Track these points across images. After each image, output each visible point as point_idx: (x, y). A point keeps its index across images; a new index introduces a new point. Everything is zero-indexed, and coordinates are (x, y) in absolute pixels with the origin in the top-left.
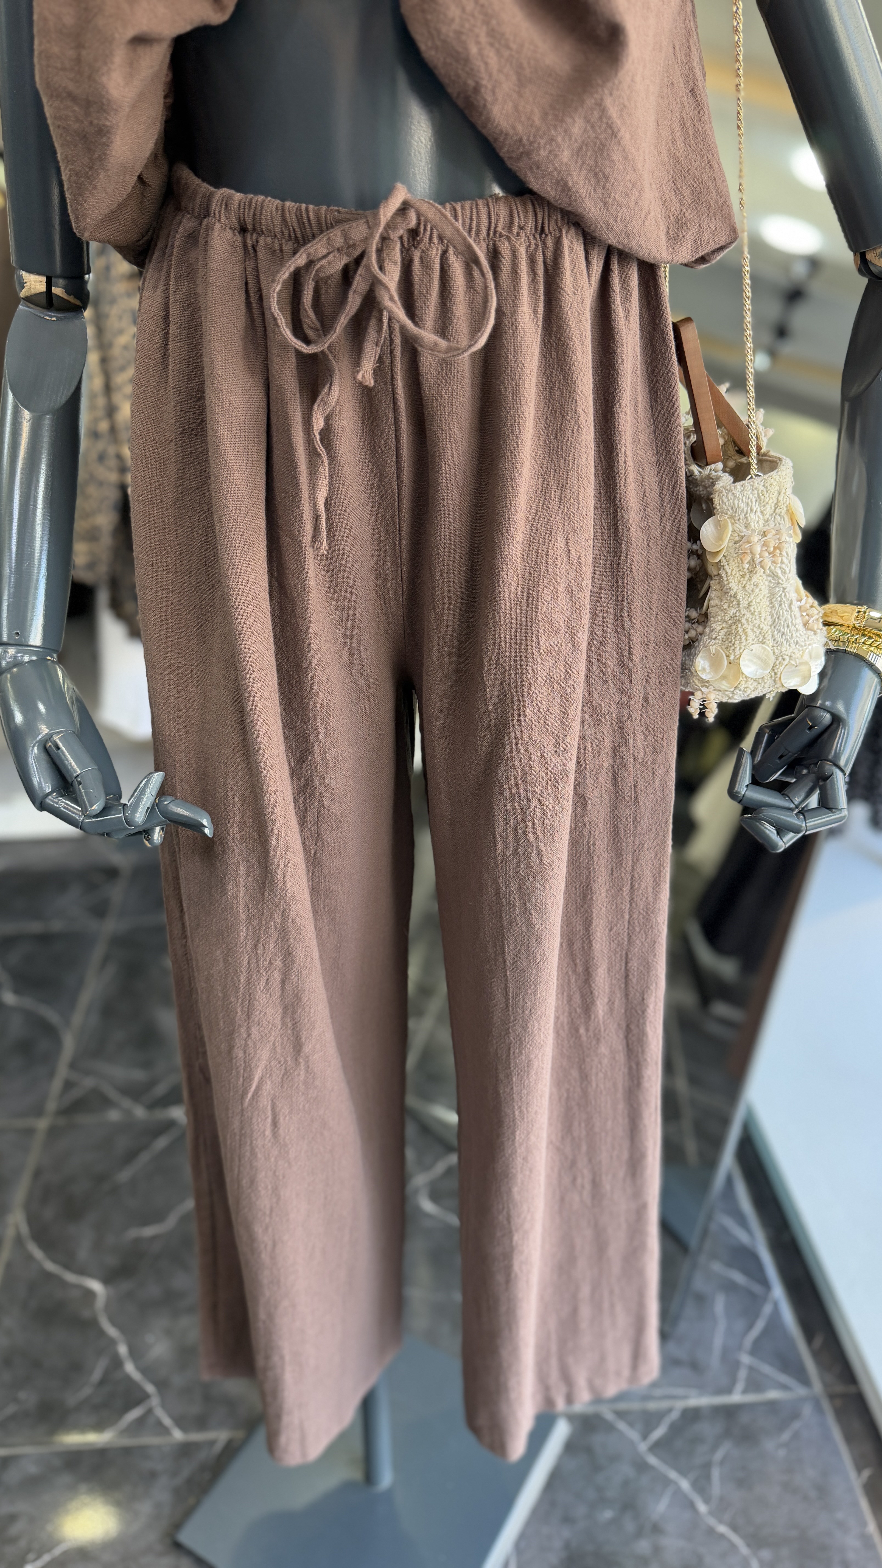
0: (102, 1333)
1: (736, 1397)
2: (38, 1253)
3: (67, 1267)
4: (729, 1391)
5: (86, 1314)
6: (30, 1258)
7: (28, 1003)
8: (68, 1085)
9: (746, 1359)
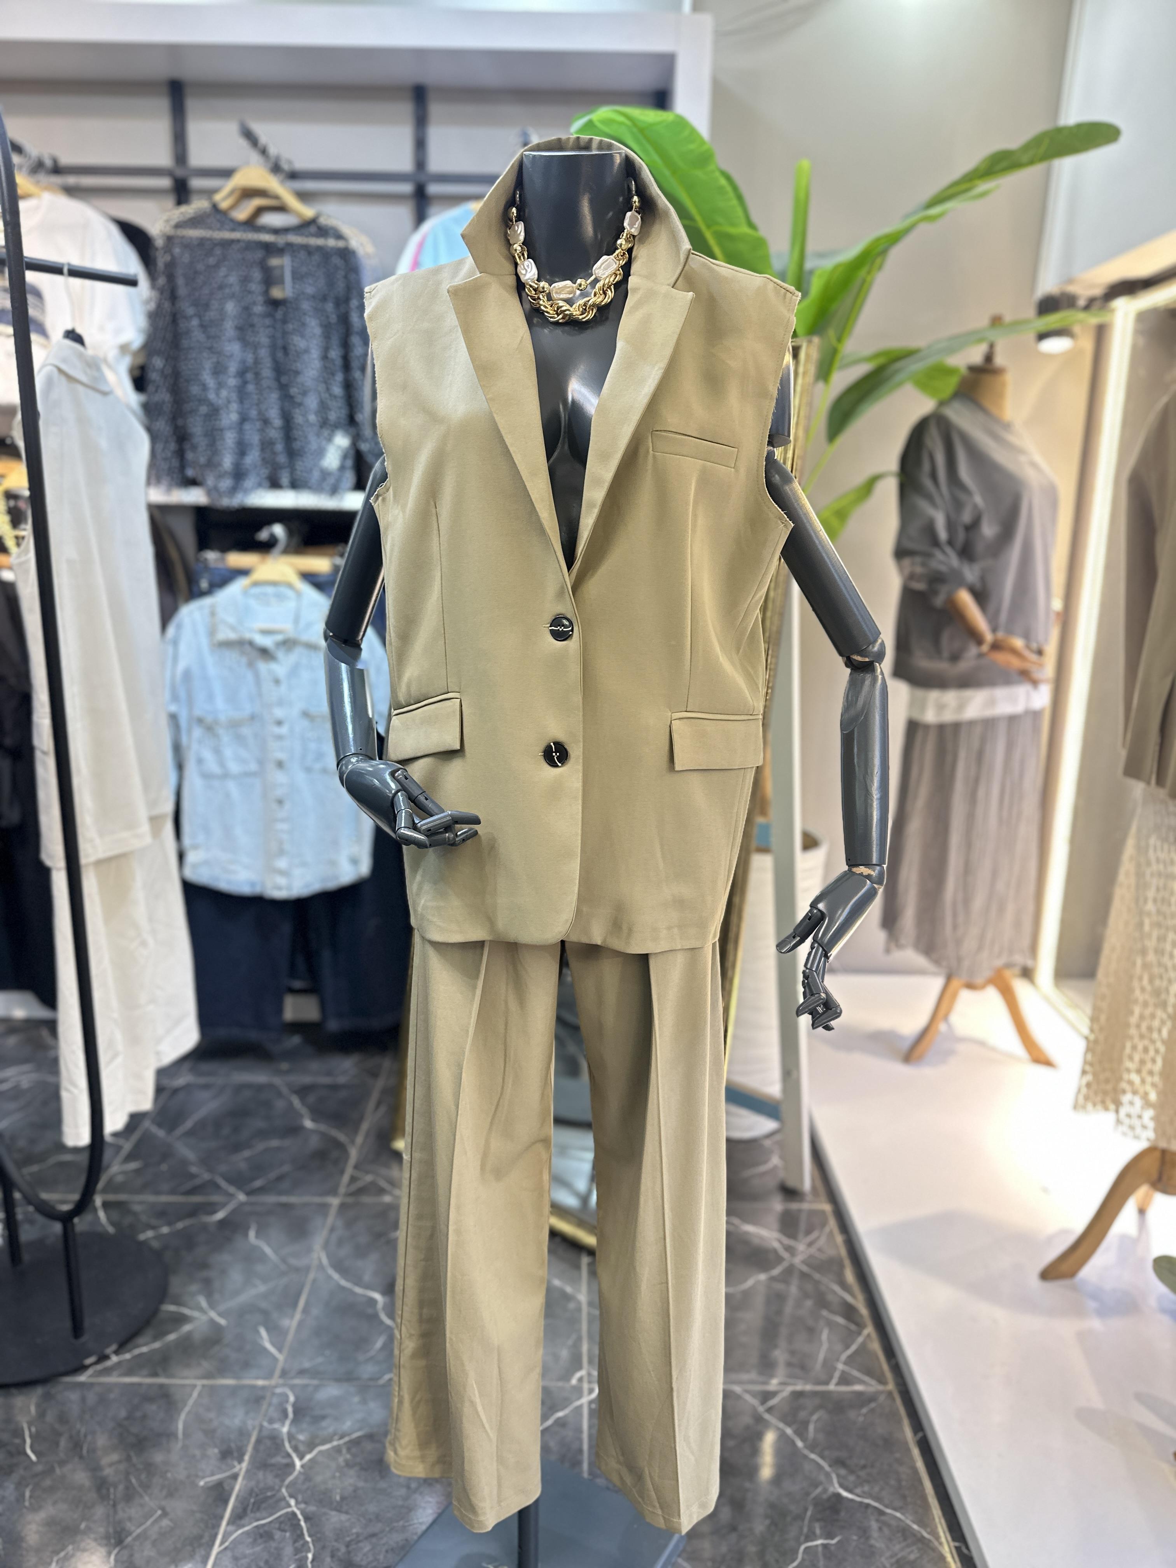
0: (382, 1322)
1: (832, 1387)
2: (336, 1276)
3: (357, 1284)
4: (827, 1383)
5: (370, 1311)
6: (330, 1277)
7: (323, 1127)
8: (353, 1179)
9: (840, 1366)
